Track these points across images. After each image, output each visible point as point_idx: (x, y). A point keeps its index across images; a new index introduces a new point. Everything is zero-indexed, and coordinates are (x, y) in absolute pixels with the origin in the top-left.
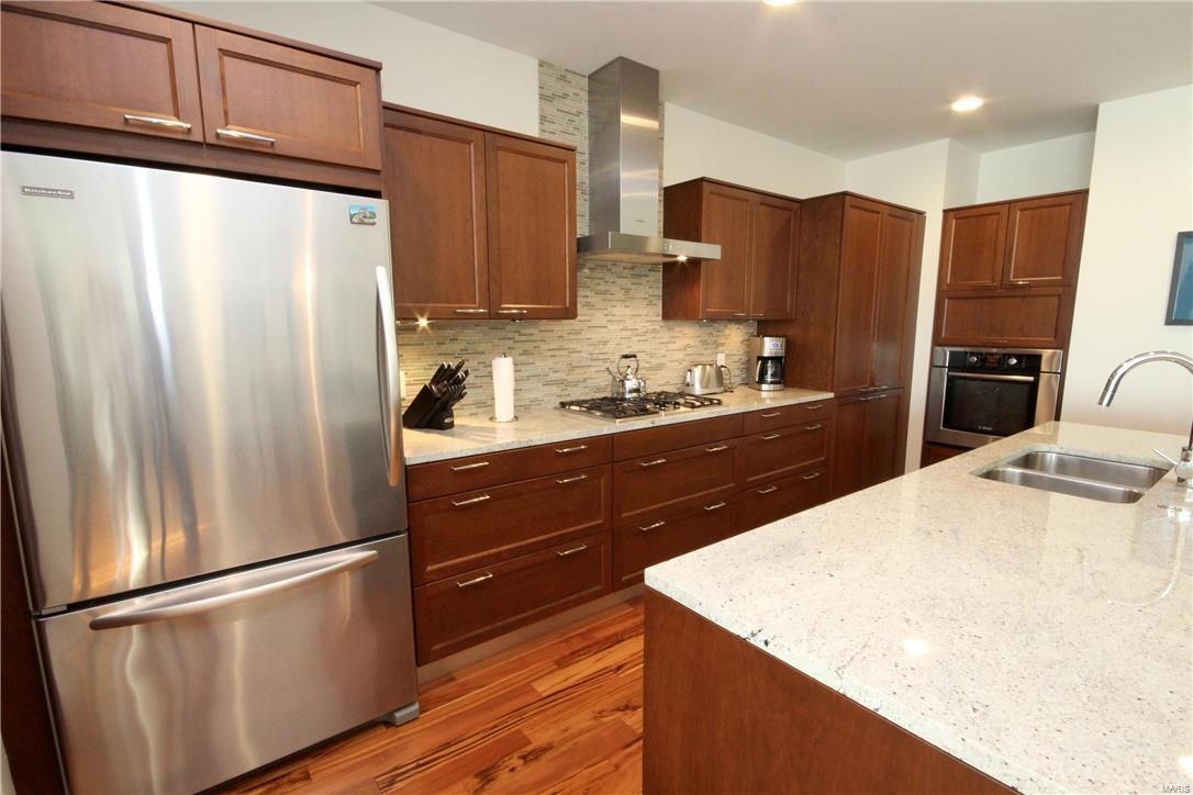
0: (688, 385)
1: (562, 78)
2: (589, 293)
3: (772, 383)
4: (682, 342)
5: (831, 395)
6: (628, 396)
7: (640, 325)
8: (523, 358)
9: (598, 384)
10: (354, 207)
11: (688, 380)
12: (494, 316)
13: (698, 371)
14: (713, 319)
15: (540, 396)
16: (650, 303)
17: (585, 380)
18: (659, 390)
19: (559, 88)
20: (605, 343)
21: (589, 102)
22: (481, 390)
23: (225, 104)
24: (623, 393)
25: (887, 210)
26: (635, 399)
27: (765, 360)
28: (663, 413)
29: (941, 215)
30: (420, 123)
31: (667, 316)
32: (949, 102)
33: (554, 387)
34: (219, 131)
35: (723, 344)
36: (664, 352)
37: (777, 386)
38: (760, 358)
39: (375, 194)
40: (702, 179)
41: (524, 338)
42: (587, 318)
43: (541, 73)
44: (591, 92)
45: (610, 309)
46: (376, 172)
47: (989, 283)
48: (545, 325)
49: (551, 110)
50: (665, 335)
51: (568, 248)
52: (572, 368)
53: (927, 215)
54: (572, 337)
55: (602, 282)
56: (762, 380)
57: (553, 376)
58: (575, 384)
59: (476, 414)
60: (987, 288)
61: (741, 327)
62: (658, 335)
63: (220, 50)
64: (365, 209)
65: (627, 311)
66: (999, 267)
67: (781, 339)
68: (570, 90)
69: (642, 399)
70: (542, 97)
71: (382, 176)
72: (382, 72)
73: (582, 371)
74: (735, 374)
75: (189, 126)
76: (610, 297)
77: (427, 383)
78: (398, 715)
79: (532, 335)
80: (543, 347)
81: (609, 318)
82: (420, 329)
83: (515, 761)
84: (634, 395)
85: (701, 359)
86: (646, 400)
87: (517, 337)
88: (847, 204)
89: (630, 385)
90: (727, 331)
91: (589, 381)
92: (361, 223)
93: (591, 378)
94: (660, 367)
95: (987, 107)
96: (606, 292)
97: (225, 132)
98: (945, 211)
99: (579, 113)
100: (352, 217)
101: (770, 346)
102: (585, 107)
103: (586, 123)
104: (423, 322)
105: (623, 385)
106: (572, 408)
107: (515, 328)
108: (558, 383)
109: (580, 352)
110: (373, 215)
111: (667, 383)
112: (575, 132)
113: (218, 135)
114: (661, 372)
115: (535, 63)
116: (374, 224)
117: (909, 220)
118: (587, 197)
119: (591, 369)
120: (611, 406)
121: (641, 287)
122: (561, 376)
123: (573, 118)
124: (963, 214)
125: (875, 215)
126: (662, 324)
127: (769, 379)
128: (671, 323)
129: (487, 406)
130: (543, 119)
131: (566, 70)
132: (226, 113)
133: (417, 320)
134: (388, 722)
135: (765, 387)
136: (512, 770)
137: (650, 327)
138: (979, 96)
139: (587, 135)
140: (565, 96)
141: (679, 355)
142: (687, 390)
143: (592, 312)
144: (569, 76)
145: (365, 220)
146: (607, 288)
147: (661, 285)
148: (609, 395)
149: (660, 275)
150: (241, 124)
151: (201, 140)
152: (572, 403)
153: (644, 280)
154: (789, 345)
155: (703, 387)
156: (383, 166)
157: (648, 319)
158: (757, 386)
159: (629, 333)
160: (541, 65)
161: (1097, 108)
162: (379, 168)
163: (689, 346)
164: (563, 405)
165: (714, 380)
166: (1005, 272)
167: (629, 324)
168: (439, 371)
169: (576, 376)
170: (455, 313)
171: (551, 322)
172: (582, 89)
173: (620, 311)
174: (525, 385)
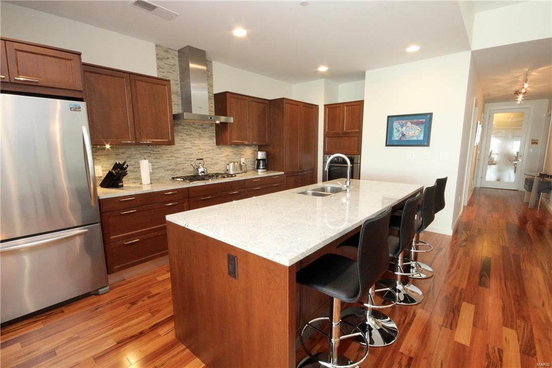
0: (227, 170)
1: (166, 51)
2: (182, 135)
3: (263, 169)
4: (226, 154)
5: (283, 173)
6: (200, 174)
7: (206, 147)
8: (155, 160)
9: (189, 171)
10: (72, 105)
11: (228, 168)
12: (138, 144)
13: (231, 165)
14: (237, 145)
15: (163, 175)
16: (210, 139)
17: (183, 169)
18: (216, 172)
19: (165, 55)
20: (192, 154)
21: (179, 60)
22: (136, 173)
23: (18, 68)
24: (198, 174)
25: (302, 104)
26: (202, 175)
27: (259, 161)
28: (210, 180)
29: (323, 106)
30: (101, 71)
31: (218, 143)
32: (317, 68)
33: (170, 172)
34: (16, 78)
35: (243, 155)
36: (218, 158)
37: (265, 170)
38: (257, 159)
39: (81, 100)
40: (227, 92)
41: (154, 152)
42: (183, 145)
43: (156, 49)
44: (179, 57)
45: (193, 141)
46: (81, 91)
47: (337, 131)
48: (164, 147)
49: (162, 63)
50: (218, 151)
51: (169, 118)
52: (177, 164)
53: (319, 106)
54: (177, 152)
55: (188, 131)
56: (258, 168)
57: (169, 167)
58: (179, 170)
59: (135, 182)
60: (338, 133)
61: (251, 148)
62: (214, 151)
63: (15, 49)
64: (76, 105)
65: (201, 142)
66: (341, 126)
67: (265, 152)
68: (170, 56)
69: (205, 175)
70: (157, 58)
71: (83, 93)
72: (82, 56)
73: (182, 165)
74: (250, 166)
75: (4, 77)
76: (193, 137)
77: (111, 170)
78: (100, 291)
79: (159, 151)
80: (164, 156)
81: (193, 144)
82: (106, 149)
83: (145, 298)
84: (203, 174)
85: (234, 160)
86: (207, 175)
87: (152, 152)
88: (284, 102)
89: (200, 170)
90: (245, 150)
91: (185, 169)
92: (75, 110)
93: (186, 168)
94: (216, 163)
95: (329, 70)
96: (190, 135)
97: (18, 79)
98: (325, 105)
99: (174, 65)
100: (71, 108)
101: (261, 155)
102: (177, 63)
103: (178, 68)
104: (108, 146)
105: (198, 171)
106: (177, 179)
107: (150, 149)
108: (171, 170)
109: (180, 158)
110: (80, 108)
111: (220, 170)
112: (173, 72)
113: (15, 80)
114: (217, 166)
115: (154, 45)
116: (80, 111)
117: (313, 108)
118: (180, 97)
119: (186, 164)
120: (195, 177)
121: (206, 133)
122: (174, 167)
123: (172, 67)
124: (330, 107)
125: (297, 106)
126: (216, 147)
127: (261, 168)
128: (220, 146)
129: (139, 179)
130: (159, 67)
131: (168, 48)
132: (18, 72)
133: (105, 145)
134: (96, 294)
135: (259, 170)
136: (144, 301)
137: (210, 148)
138: (326, 66)
139: (178, 73)
140: (168, 58)
141: (224, 159)
142: (228, 172)
143: (185, 142)
144: (169, 51)
145: (77, 109)
146: (190, 133)
147: (215, 132)
148: (193, 174)
149: (214, 128)
150: (25, 75)
151: (9, 81)
152: (177, 178)
153: (207, 130)
154: (268, 155)
155: (233, 171)
156: (84, 89)
157: (210, 145)
158: (256, 170)
159: (202, 150)
160: (156, 46)
161: (365, 72)
162: (82, 90)
163: (228, 155)
164: (173, 178)
165: (238, 168)
166: (343, 129)
167: (202, 147)
168: (115, 165)
169: (180, 167)
170: (120, 143)
171: (168, 146)
172: (175, 56)
173: (197, 142)
174: (156, 171)
